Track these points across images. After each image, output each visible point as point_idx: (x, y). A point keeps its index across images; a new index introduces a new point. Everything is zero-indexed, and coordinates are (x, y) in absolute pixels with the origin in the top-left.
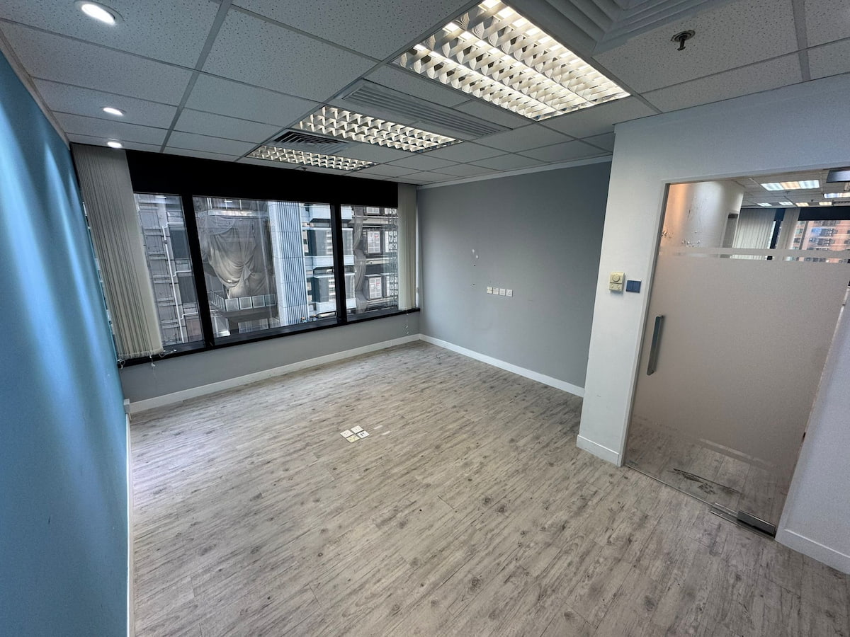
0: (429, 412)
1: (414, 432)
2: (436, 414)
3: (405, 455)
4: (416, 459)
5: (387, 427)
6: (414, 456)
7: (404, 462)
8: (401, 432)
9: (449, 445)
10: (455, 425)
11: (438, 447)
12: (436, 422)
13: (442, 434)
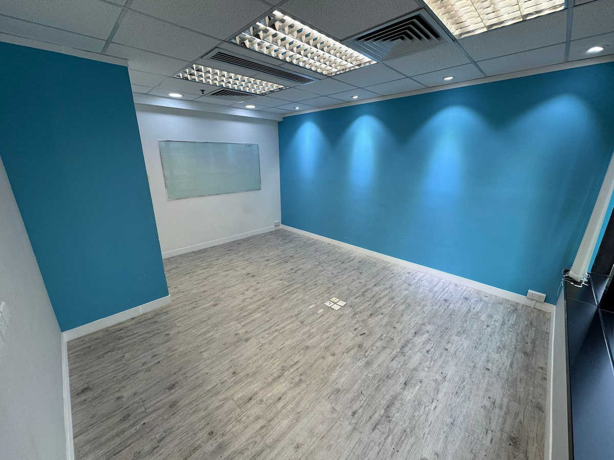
0: (276, 330)
1: (290, 309)
2: (269, 328)
3: (295, 293)
4: (288, 291)
5: (314, 313)
6: (289, 292)
7: (295, 289)
8: (300, 308)
9: (265, 300)
10: (255, 317)
11: (273, 298)
12: (271, 319)
13: (268, 307)
